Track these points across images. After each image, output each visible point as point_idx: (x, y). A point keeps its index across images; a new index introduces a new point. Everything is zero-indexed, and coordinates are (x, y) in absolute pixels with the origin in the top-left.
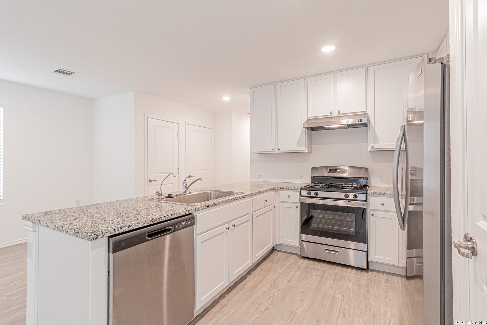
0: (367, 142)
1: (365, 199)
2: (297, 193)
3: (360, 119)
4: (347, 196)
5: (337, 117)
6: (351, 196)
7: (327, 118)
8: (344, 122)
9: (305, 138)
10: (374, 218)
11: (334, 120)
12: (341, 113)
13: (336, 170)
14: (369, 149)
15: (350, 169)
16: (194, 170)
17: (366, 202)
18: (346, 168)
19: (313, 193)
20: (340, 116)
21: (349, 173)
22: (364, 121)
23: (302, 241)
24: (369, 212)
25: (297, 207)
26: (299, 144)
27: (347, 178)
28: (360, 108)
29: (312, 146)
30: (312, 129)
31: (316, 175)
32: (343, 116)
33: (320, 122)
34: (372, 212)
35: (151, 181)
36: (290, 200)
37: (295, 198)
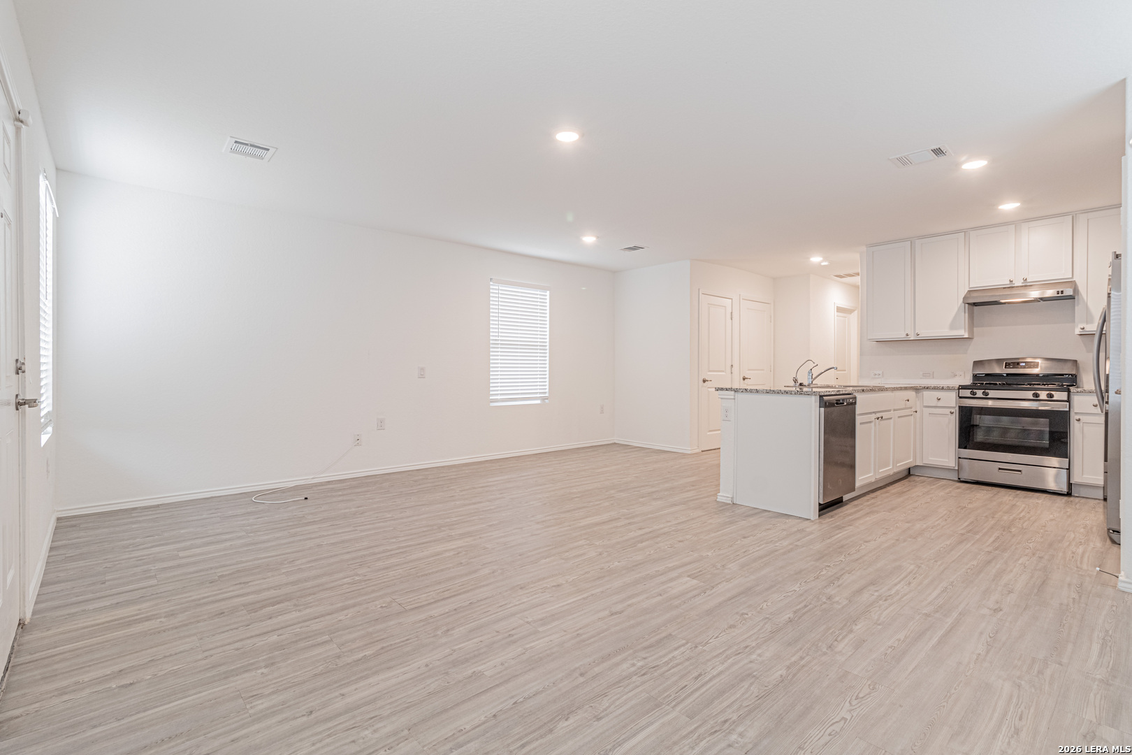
0: (1073, 321)
1: (1066, 399)
2: (953, 395)
3: (1060, 290)
4: (1036, 395)
5: (1022, 286)
6: (1043, 395)
7: (1004, 288)
8: (1034, 294)
9: (964, 317)
10: (1081, 424)
11: (1014, 292)
12: (1028, 280)
13: (1018, 364)
14: (1078, 331)
15: (1044, 362)
16: (749, 370)
17: (1068, 403)
18: (1039, 361)
19: (979, 393)
20: (1027, 286)
21: (1041, 368)
22: (1069, 292)
23: (960, 458)
24: (1073, 417)
25: (952, 413)
26: (952, 327)
27: (1037, 375)
28: (1065, 274)
29: (975, 329)
30: (975, 304)
31: (982, 371)
32: (1031, 286)
33: (992, 296)
34: (1077, 417)
35: (704, 381)
36: (940, 404)
37: (951, 400)
